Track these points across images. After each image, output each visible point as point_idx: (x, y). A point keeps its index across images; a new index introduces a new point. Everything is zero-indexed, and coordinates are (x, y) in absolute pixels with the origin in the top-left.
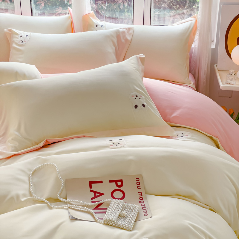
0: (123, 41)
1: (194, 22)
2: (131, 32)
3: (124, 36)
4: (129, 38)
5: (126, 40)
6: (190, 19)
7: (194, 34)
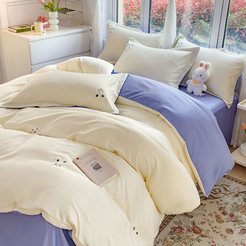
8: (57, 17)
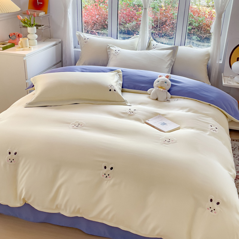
8: (36, 32)
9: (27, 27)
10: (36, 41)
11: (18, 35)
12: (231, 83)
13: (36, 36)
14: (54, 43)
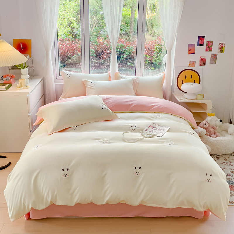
0: (136, 83)
1: (163, 74)
2: (138, 79)
3: (136, 81)
4: (138, 82)
5: (137, 83)
6: (161, 73)
7: (164, 80)
9: (20, 69)
10: (28, 80)
11: (12, 77)
12: (183, 99)
13: (29, 76)
14: (40, 80)
